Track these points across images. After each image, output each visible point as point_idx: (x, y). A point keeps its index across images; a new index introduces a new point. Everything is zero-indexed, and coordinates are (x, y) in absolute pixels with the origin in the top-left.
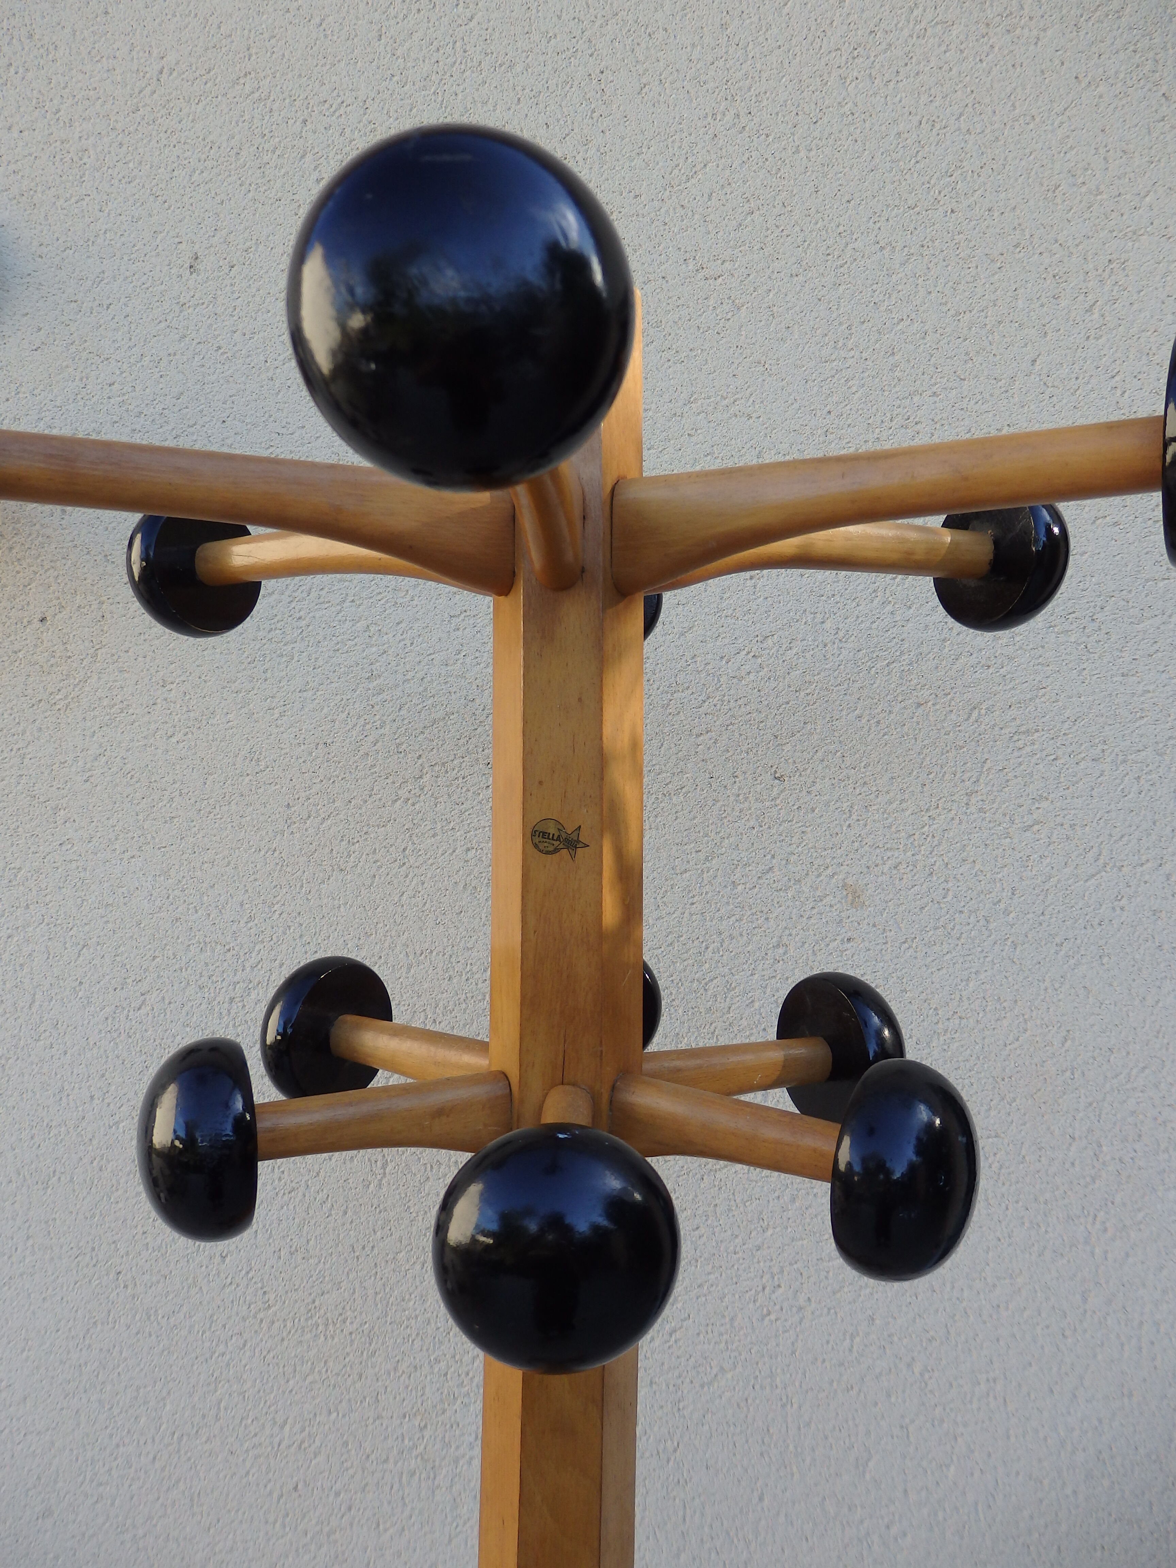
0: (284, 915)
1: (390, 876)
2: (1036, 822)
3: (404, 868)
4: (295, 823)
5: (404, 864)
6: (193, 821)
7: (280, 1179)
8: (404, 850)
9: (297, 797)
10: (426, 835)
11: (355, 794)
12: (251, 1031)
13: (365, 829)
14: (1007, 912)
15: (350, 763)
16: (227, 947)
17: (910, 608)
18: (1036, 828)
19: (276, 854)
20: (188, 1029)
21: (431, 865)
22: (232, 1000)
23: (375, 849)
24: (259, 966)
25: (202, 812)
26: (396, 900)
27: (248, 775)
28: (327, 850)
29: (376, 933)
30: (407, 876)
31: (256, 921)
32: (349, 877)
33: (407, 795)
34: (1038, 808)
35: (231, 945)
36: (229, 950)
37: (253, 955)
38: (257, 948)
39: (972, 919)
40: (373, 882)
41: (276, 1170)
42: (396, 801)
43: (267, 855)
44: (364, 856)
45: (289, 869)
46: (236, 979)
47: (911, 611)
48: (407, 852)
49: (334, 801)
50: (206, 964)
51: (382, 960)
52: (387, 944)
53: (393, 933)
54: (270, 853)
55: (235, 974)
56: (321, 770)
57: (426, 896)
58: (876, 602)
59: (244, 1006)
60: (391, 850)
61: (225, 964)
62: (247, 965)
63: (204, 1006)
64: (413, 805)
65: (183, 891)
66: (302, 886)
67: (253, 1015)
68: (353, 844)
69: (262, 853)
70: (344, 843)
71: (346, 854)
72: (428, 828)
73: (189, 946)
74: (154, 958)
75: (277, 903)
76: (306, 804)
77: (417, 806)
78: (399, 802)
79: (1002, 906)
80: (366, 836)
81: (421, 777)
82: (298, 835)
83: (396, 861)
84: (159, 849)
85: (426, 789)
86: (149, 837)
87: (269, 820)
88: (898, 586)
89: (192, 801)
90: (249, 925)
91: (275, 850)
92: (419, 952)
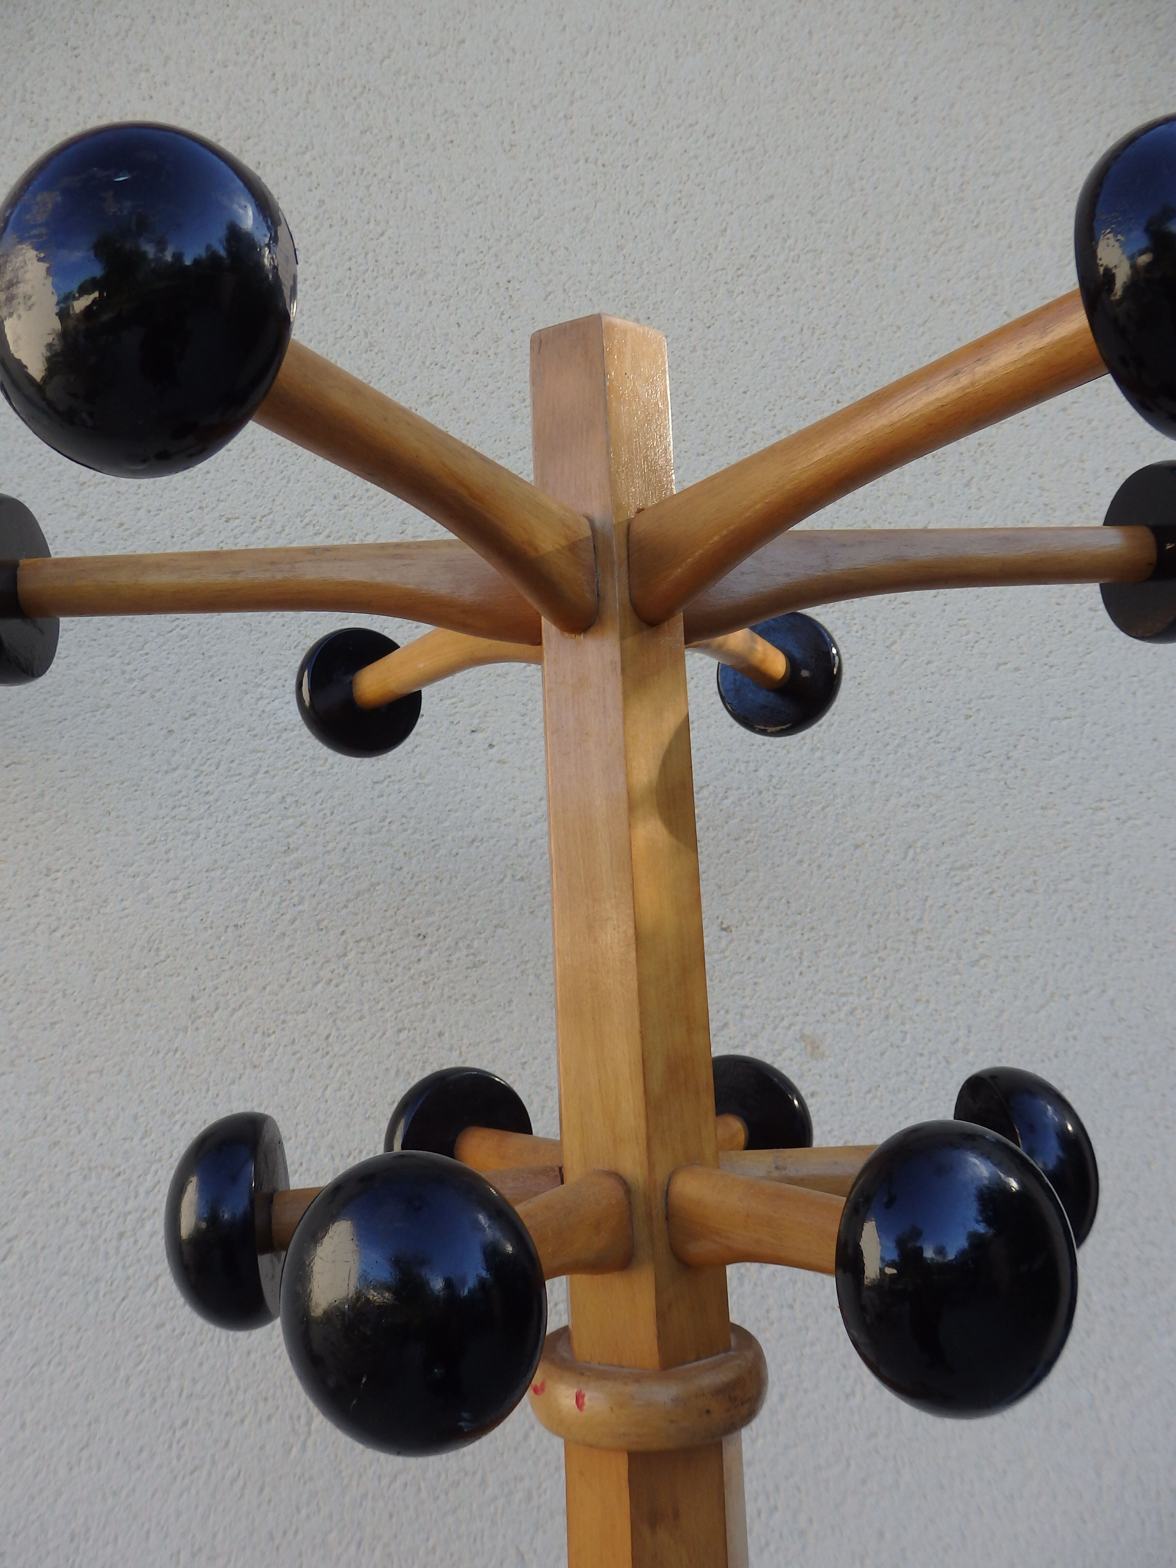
0: (187, 1126)
1: (311, 1069)
2: (983, 956)
3: (328, 1058)
4: (200, 1017)
5: (327, 1053)
6: (78, 1025)
7: (179, 1457)
8: (328, 1037)
9: (202, 987)
10: (352, 1019)
11: (270, 979)
12: (145, 1270)
13: (282, 1017)
14: (966, 1051)
15: (265, 945)
16: (117, 1171)
17: (838, 753)
18: (982, 962)
19: (178, 1055)
20: (65, 1278)
21: (359, 1051)
22: (121, 1235)
23: (294, 1040)
24: (156, 1190)
25: (90, 1014)
26: (319, 1095)
27: (145, 967)
28: (238, 1045)
29: (296, 1136)
30: (331, 1067)
31: (153, 1136)
32: (264, 1074)
33: (329, 976)
34: (982, 942)
35: (122, 1168)
36: (119, 1174)
37: (149, 1177)
38: (153, 1168)
39: (933, 1062)
40: (292, 1077)
41: (174, 1446)
42: (317, 983)
43: (167, 1057)
44: (281, 1049)
45: (193, 1071)
46: (128, 1208)
47: (840, 756)
48: (331, 1039)
49: (246, 990)
50: (91, 1195)
51: (304, 1167)
52: (308, 1148)
53: (316, 1134)
54: (171, 1054)
55: (126, 1204)
56: (231, 956)
57: (353, 1088)
58: (805, 749)
59: (136, 1242)
60: (312, 1038)
61: (114, 1192)
62: (142, 1190)
63: (86, 1247)
64: (337, 986)
65: (64, 1108)
66: (208, 1090)
67: (147, 1252)
68: (269, 1036)
69: (161, 1055)
70: (257, 1035)
71: (260, 1047)
72: (354, 1009)
73: (69, 1174)
74: (25, 1194)
75: (179, 1111)
76: (213, 995)
77: (341, 988)
78: (320, 985)
79: (960, 1045)
80: (283, 1026)
81: (345, 955)
82: (203, 1031)
83: (318, 1050)
84: (36, 1061)
85: (351, 968)
86: (24, 1048)
87: (170, 1016)
88: (825, 732)
89: (78, 1002)
90: (145, 1141)
91: (176, 1050)
92: (346, 1153)
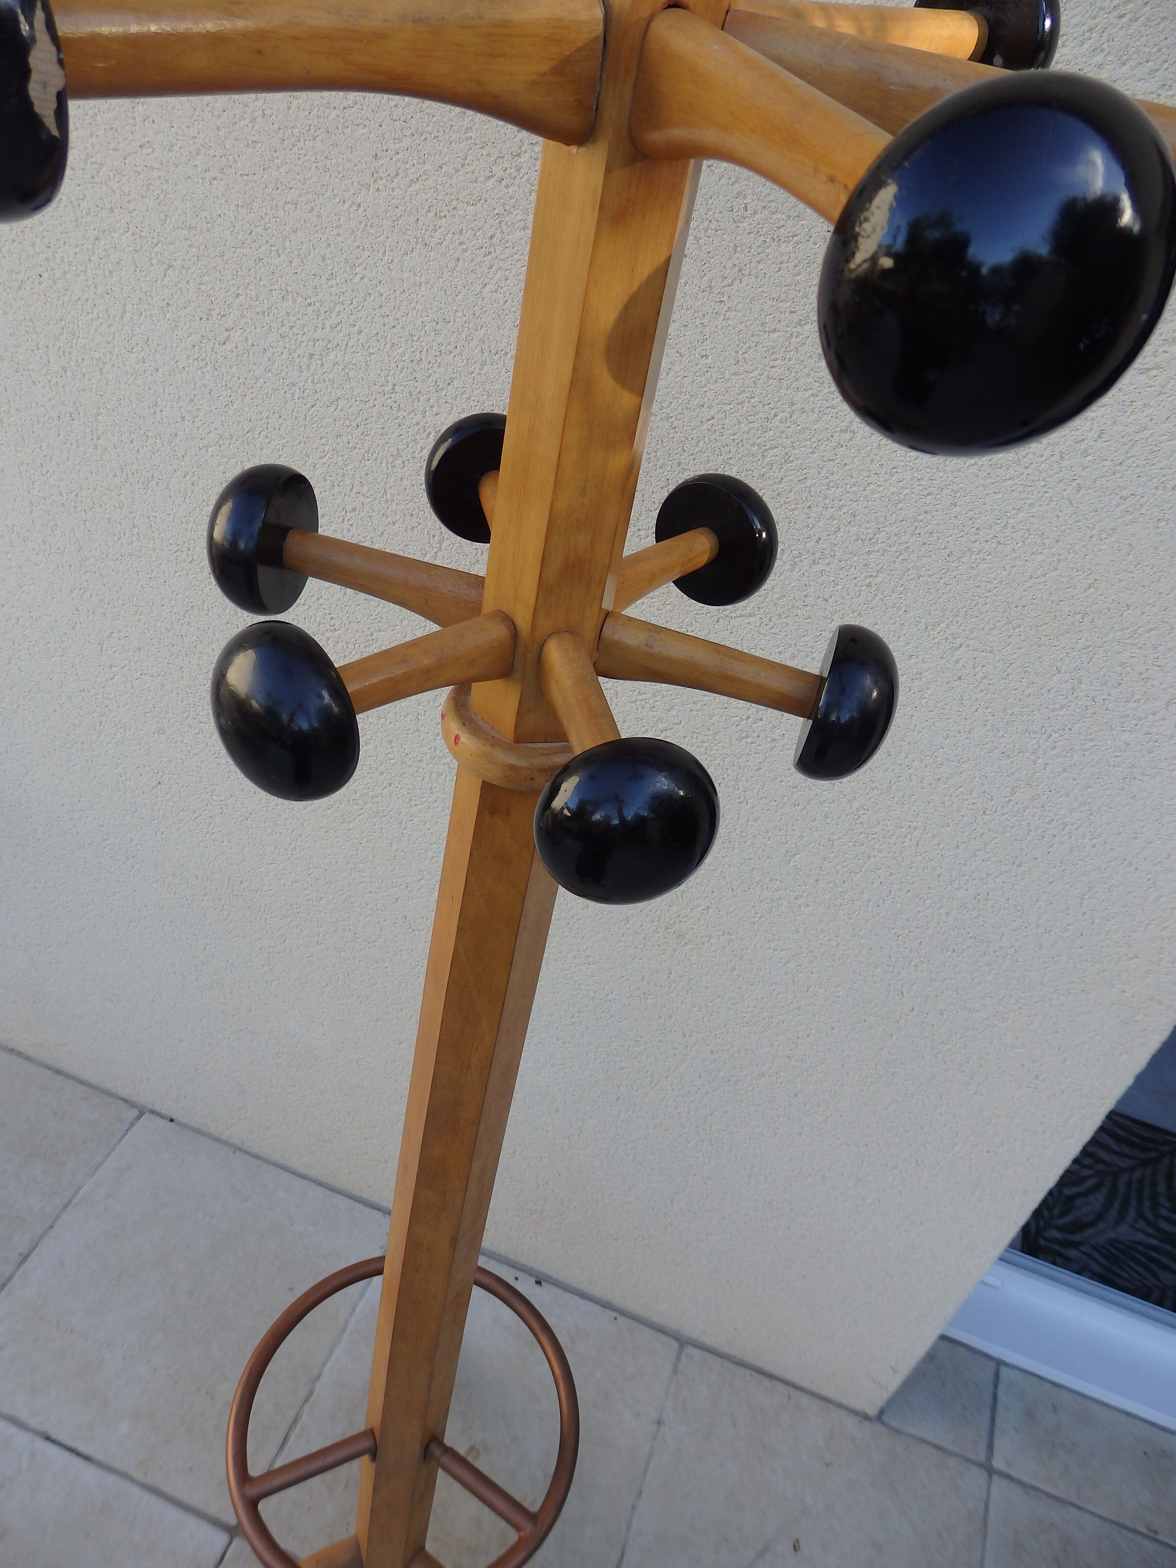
0: (365, 280)
1: (473, 263)
2: (1157, 367)
3: (489, 257)
4: (381, 178)
5: (490, 253)
6: (276, 151)
7: (349, 530)
8: (492, 237)
9: (385, 148)
10: (516, 226)
11: (447, 159)
12: (329, 391)
13: (454, 203)
14: (1085, 454)
15: (445, 120)
16: (308, 301)
17: (1124, 64)
18: (1154, 372)
19: (361, 210)
20: (270, 375)
21: (518, 261)
22: (311, 356)
23: (462, 229)
24: (339, 328)
25: (286, 142)
26: (478, 290)
27: (335, 108)
28: (412, 219)
29: (454, 321)
30: (491, 267)
31: (337, 280)
32: (433, 254)
33: (500, 174)
34: (1165, 352)
35: (313, 300)
36: (310, 304)
37: (333, 315)
38: (337, 309)
39: (1047, 453)
40: (456, 266)
41: (346, 521)
42: (489, 177)
43: (351, 210)
44: (450, 235)
45: (372, 231)
46: (316, 336)
47: (1124, 68)
48: (494, 240)
49: (424, 163)
50: (288, 314)
51: (458, 351)
52: (463, 336)
53: (471, 325)
54: (354, 207)
55: (315, 331)
56: (413, 121)
57: (508, 294)
58: (1086, 46)
59: (322, 365)
60: (478, 234)
61: (306, 318)
62: (327, 324)
63: (284, 356)
64: (507, 187)
65: (266, 229)
66: (384, 253)
67: (331, 376)
68: (440, 218)
69: (347, 205)
70: (430, 215)
71: (431, 227)
72: (519, 218)
73: (271, 290)
74: (238, 295)
75: (359, 265)
76: (394, 159)
77: (510, 190)
78: (492, 180)
79: (1083, 446)
80: (455, 212)
81: (519, 155)
82: (383, 194)
83: (482, 247)
84: (242, 175)
85: (522, 171)
86: (231, 158)
87: (355, 169)
88: (1121, 28)
89: (276, 126)
90: (331, 282)
91: (359, 205)
92: (494, 351)
